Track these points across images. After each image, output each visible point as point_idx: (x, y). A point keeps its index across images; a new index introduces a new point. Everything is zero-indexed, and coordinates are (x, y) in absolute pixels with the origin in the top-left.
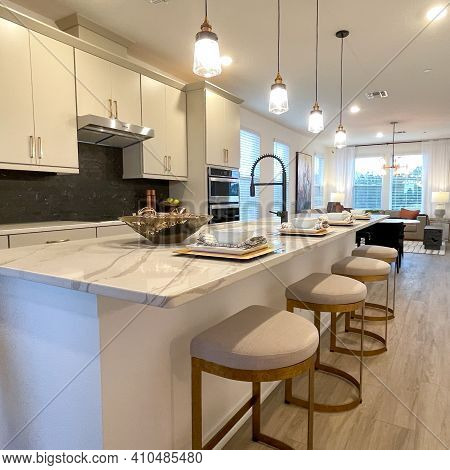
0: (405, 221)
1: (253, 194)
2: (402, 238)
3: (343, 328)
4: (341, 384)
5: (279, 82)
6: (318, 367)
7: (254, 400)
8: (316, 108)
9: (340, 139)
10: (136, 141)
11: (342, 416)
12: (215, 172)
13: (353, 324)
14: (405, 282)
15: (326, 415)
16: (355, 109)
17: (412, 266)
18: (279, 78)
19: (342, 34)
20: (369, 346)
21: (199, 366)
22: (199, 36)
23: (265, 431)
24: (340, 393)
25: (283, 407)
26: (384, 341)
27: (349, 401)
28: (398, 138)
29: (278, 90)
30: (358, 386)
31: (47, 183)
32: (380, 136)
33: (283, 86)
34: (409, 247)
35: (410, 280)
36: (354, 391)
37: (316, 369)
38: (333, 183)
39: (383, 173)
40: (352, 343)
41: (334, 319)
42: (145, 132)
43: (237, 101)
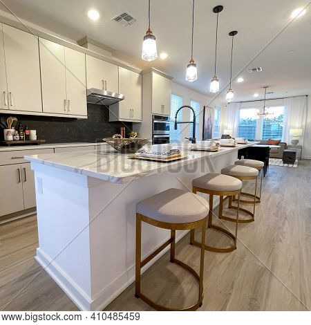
0: (270, 146)
1: (176, 128)
2: (268, 156)
3: (227, 206)
4: (224, 237)
5: (192, 63)
6: (210, 226)
7: (172, 240)
8: (215, 78)
9: (230, 96)
10: (116, 101)
11: (224, 255)
12: (157, 117)
13: (233, 204)
14: (269, 182)
15: (214, 253)
16: (240, 80)
17: (274, 173)
18: (192, 61)
19: (233, 33)
20: (242, 217)
21: (140, 218)
22: (145, 38)
23: (177, 257)
24: (223, 242)
25: (189, 246)
26: (253, 215)
27: (228, 247)
28: (268, 96)
29: (192, 68)
30: (234, 239)
31: (73, 123)
32: (256, 96)
33: (195, 65)
34: (273, 162)
35: (272, 181)
36: (232, 242)
37: (209, 227)
38: (226, 124)
39: (258, 117)
40: (233, 215)
41: (222, 200)
42: (121, 97)
43: (170, 78)
